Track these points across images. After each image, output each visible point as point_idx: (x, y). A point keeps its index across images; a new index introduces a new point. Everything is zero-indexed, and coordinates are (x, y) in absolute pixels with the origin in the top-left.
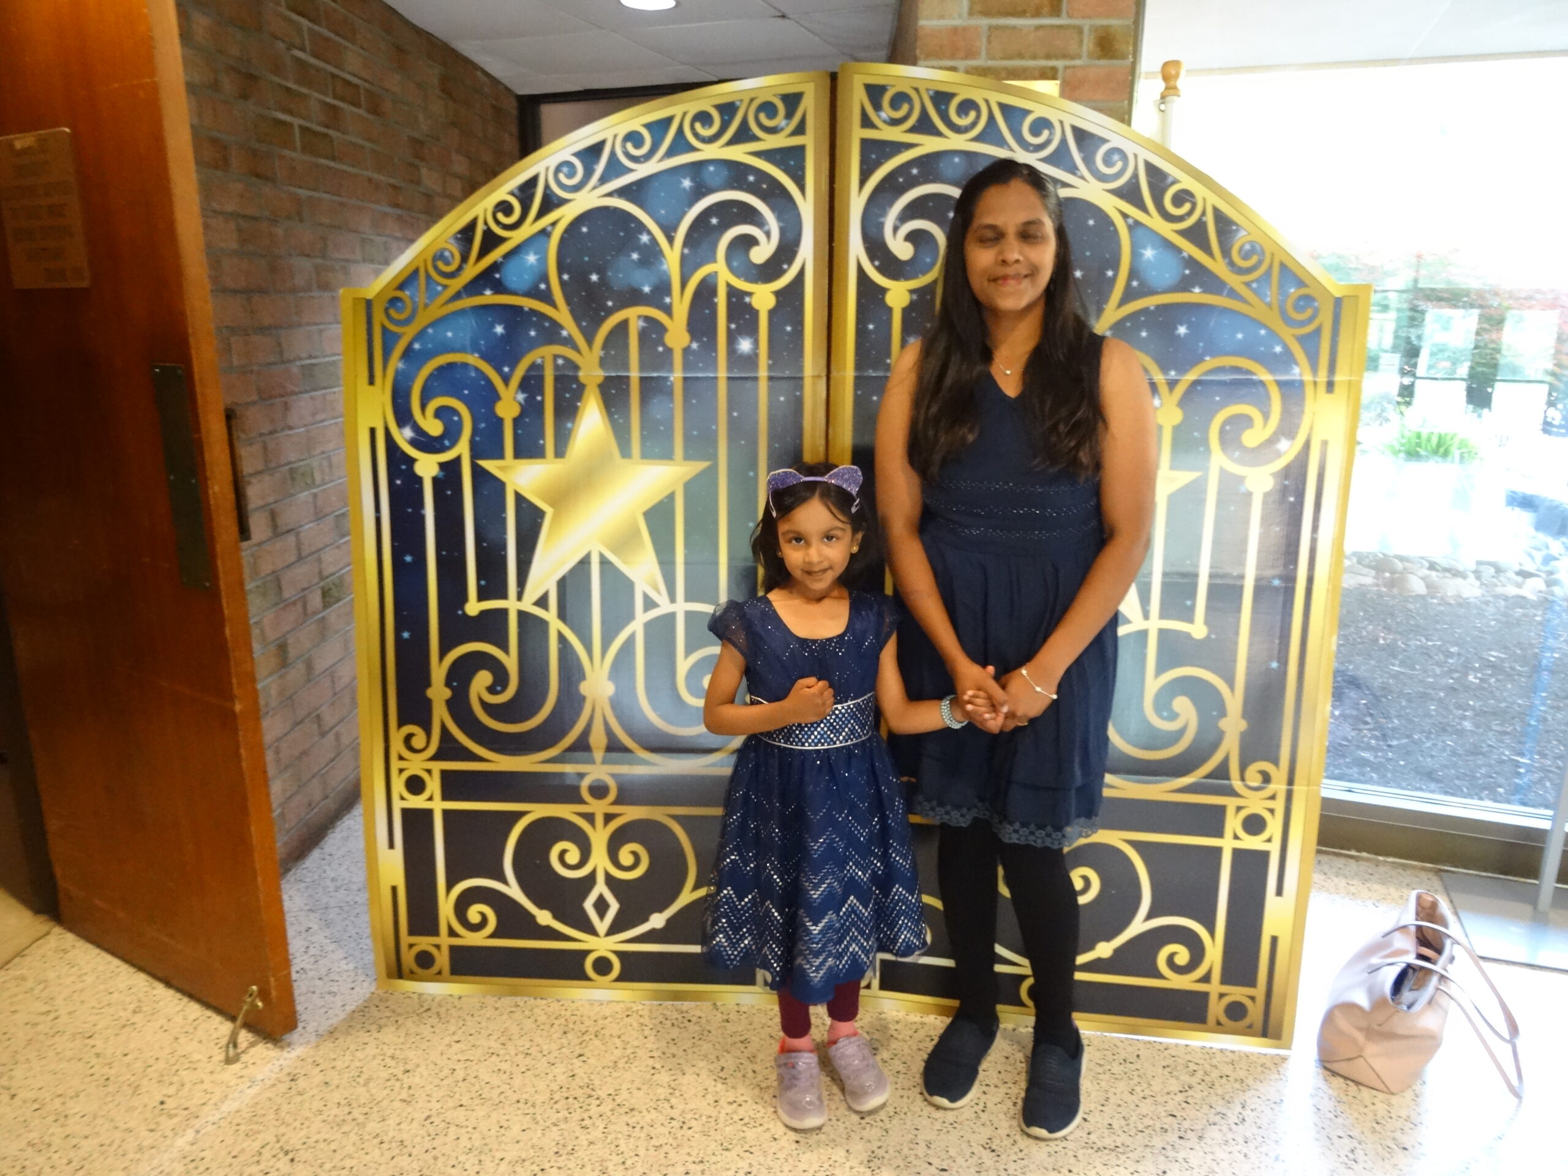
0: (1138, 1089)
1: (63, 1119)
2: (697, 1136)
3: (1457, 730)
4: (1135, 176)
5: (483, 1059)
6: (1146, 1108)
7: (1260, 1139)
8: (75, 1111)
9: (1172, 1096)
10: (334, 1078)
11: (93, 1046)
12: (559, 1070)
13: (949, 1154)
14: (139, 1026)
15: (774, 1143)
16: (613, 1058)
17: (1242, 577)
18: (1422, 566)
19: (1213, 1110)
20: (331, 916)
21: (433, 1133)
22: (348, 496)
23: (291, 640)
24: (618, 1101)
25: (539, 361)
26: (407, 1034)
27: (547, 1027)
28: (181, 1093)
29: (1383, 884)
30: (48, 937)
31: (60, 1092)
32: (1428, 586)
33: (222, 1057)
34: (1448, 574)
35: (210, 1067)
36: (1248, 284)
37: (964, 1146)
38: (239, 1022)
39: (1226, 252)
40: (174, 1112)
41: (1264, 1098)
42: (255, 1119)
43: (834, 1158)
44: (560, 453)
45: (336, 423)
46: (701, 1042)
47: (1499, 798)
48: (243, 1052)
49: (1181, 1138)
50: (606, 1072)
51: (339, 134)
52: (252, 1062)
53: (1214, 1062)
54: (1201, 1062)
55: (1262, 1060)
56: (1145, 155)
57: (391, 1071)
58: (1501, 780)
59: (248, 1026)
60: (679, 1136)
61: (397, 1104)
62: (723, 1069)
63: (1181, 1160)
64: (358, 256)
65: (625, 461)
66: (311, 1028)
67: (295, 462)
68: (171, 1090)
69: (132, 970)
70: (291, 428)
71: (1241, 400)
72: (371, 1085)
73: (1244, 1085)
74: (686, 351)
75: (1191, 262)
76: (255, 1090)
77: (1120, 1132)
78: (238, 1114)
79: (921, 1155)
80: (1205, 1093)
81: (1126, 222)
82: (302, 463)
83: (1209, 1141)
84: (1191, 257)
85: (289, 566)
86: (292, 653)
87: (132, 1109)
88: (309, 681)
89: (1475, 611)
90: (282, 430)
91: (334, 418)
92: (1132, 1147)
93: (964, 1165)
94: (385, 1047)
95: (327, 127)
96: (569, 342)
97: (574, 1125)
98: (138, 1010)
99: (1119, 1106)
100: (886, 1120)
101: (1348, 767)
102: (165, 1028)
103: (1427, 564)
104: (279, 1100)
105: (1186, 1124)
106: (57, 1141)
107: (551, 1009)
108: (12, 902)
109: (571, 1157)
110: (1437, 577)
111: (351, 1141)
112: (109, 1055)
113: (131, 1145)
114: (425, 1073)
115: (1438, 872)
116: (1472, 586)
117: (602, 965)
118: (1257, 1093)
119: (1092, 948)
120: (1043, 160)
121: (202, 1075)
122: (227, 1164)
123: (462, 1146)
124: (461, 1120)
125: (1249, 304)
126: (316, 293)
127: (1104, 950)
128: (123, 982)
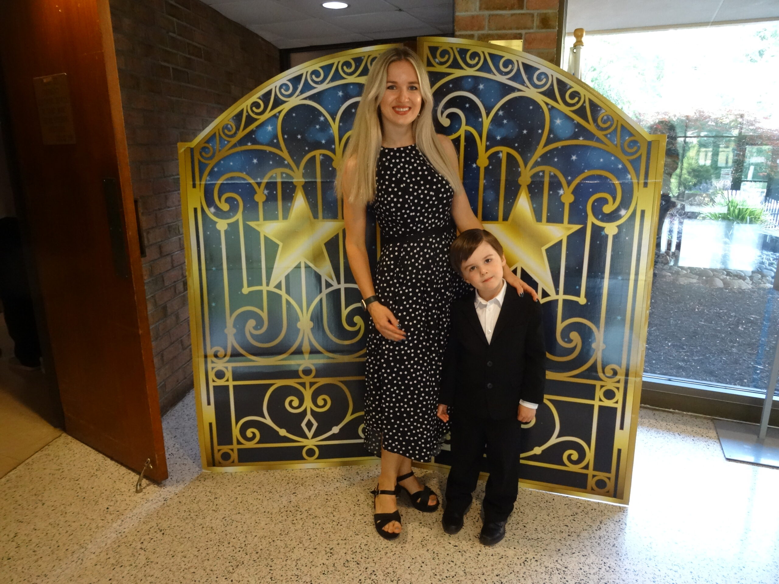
0: (551, 514)
1: (64, 514)
2: (344, 529)
3: (729, 352)
4: (552, 85)
5: (250, 494)
6: (554, 522)
7: (607, 537)
8: (70, 511)
9: (567, 517)
10: (184, 500)
11: (79, 484)
12: (284, 499)
14: (98, 476)
16: (309, 495)
18: (723, 274)
19: (586, 524)
21: (226, 525)
23: (167, 306)
25: (274, 175)
26: (217, 482)
27: (280, 481)
28: (116, 505)
30: (61, 437)
31: (63, 503)
32: (724, 284)
33: (135, 490)
34: (736, 278)
36: (605, 135)
37: (467, 536)
38: (142, 475)
39: (595, 120)
40: (113, 512)
41: (611, 519)
42: (148, 516)
44: (285, 217)
46: (350, 489)
47: (744, 384)
48: (144, 488)
49: (569, 535)
50: (305, 501)
51: (191, 71)
52: (147, 492)
56: (556, 75)
57: (209, 498)
58: (747, 376)
59: (146, 477)
60: (336, 528)
61: (211, 512)
62: (358, 500)
63: (567, 545)
65: (316, 220)
66: (174, 479)
67: (170, 223)
68: (112, 503)
69: (96, 452)
70: (169, 207)
71: (602, 191)
72: (200, 503)
75: (578, 125)
76: (149, 504)
77: (540, 532)
78: (140, 514)
81: (548, 107)
82: (174, 224)
83: (583, 538)
84: (578, 123)
85: (168, 271)
87: (95, 510)
88: (177, 324)
89: (747, 296)
90: (165, 208)
92: (545, 539)
94: (207, 488)
95: (186, 68)
96: (288, 166)
97: (289, 522)
98: (98, 469)
99: (542, 521)
100: (432, 524)
101: (671, 369)
102: (110, 477)
103: (725, 273)
104: (159, 509)
105: (572, 530)
106: (61, 523)
107: (282, 473)
108: (45, 422)
110: (730, 279)
111: (189, 527)
112: (85, 487)
113: (94, 526)
114: (224, 499)
115: (712, 420)
116: (748, 284)
117: (311, 453)
118: (608, 517)
119: (532, 449)
120: (509, 79)
121: (126, 498)
122: (135, 534)
123: (238, 530)
124: (239, 519)
125: (606, 145)
127: (537, 450)
128: (92, 457)
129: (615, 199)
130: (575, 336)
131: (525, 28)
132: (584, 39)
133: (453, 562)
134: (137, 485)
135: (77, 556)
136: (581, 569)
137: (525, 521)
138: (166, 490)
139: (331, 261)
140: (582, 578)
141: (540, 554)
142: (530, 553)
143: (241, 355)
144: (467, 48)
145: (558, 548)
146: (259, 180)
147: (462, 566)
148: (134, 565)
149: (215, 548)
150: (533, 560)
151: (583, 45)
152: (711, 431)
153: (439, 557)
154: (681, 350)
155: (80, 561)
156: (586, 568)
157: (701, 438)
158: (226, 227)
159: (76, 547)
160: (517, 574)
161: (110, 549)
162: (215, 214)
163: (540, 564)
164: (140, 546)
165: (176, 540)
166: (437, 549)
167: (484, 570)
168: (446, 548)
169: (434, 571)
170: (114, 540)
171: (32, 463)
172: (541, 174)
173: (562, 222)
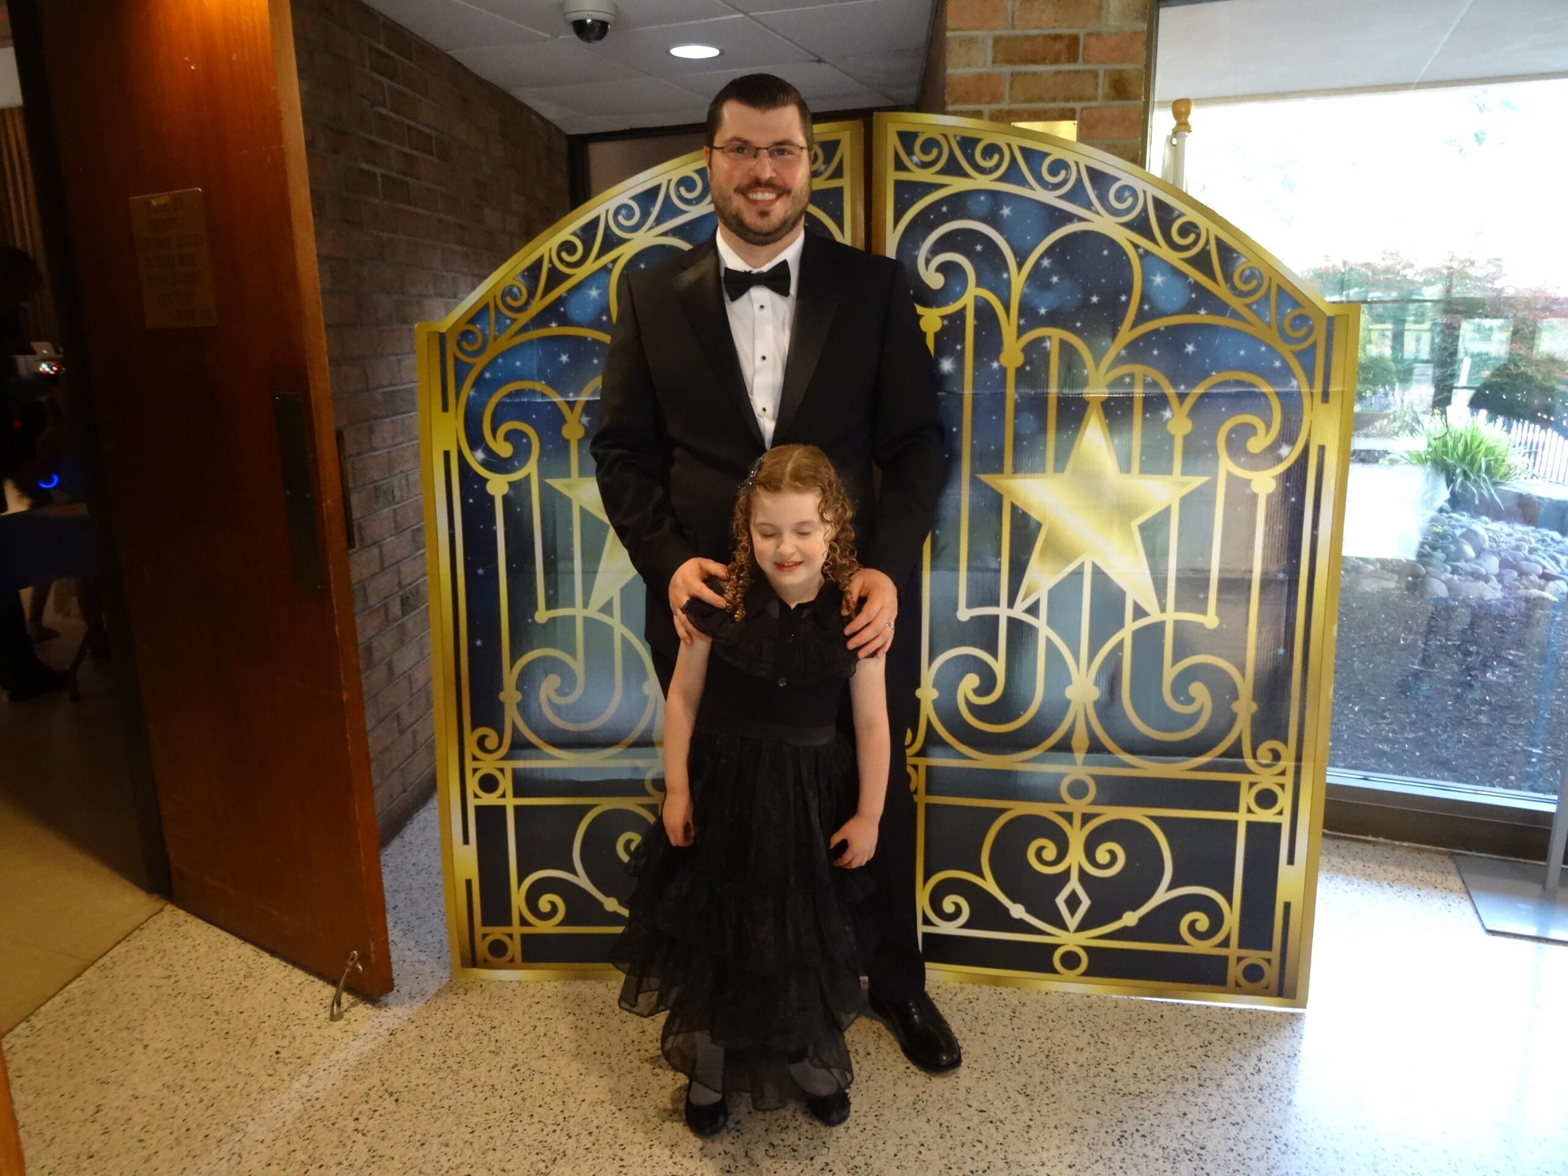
0: (1161, 1044)
1: (190, 1064)
3: (1474, 723)
4: (1145, 210)
5: (560, 1017)
6: (1166, 1061)
7: (1274, 1087)
8: (202, 1059)
9: (1193, 1050)
10: (429, 1033)
11: (212, 1005)
13: (988, 1098)
14: (250, 989)
17: (1251, 572)
18: (1445, 570)
19: (1231, 1063)
20: (415, 896)
21: (520, 1080)
22: (423, 512)
23: (375, 644)
26: (491, 997)
28: (293, 1045)
29: (1398, 866)
30: (163, 913)
31: (187, 1041)
32: (1449, 590)
33: (328, 1014)
34: (1471, 578)
35: (315, 1025)
36: (1249, 306)
37: (1001, 1091)
38: (341, 984)
39: (1228, 278)
40: (287, 1060)
41: (1278, 1052)
42: (361, 1066)
43: (882, 1101)
45: (413, 445)
47: (1510, 785)
48: (346, 1011)
49: (1200, 1085)
51: (413, 180)
52: (352, 1020)
53: (1233, 1021)
54: (1220, 1021)
55: (1278, 1019)
56: (1152, 191)
57: (479, 1027)
58: (1513, 768)
59: (349, 989)
61: (486, 1055)
63: (1200, 1103)
64: (431, 292)
66: (403, 991)
67: (377, 481)
69: (239, 942)
70: (375, 449)
71: (1245, 411)
72: (462, 1039)
73: (1260, 1041)
75: (1197, 287)
76: (360, 1042)
77: (1144, 1080)
78: (346, 1063)
79: (962, 1098)
80: (1224, 1048)
81: (1137, 252)
82: (383, 482)
83: (1227, 1089)
84: (1196, 282)
85: (374, 575)
86: (377, 655)
87: (253, 1057)
88: (391, 681)
89: (1496, 613)
90: (368, 451)
91: (412, 440)
92: (1155, 1093)
93: (1001, 1107)
94: (472, 1007)
95: (405, 174)
98: (248, 975)
99: (1144, 1058)
101: (1365, 758)
102: (274, 990)
104: (381, 1051)
105: (1205, 1074)
106: (188, 1083)
108: (127, 883)
109: (645, 1099)
110: (1460, 580)
111: (447, 1085)
112: (227, 1010)
114: (510, 1029)
115: (1452, 856)
116: (1495, 589)
118: (1272, 1048)
119: (1119, 917)
120: (1061, 197)
121: (311, 1030)
122: (339, 1102)
123: (547, 1089)
124: (545, 1068)
125: (1250, 323)
126: (395, 326)
127: (1130, 919)
128: (233, 951)
129: (1268, 426)
130: (1198, 690)
131: (1081, 98)
132: (1191, 120)
133: (981, 1142)
134: (333, 1006)
135: (229, 1146)
136: (1232, 1150)
137: (1112, 1060)
138: (390, 1013)
140: (1236, 1168)
141: (1148, 1123)
142: (1130, 1122)
143: (530, 745)
144: (978, 136)
145: (1183, 1110)
146: (571, 397)
147: (999, 1150)
148: (346, 1163)
149: (504, 1126)
150: (1137, 1136)
151: (1190, 131)
152: (1451, 878)
153: (952, 1133)
154: (1380, 721)
155: (235, 1158)
156: (1242, 1148)
157: (1434, 892)
158: (505, 489)
159: (224, 1130)
160: (1108, 1164)
161: (294, 1131)
162: (485, 464)
163: (1152, 1143)
164: (352, 1125)
165: (425, 1112)
166: (946, 1117)
167: (1045, 1156)
168: (963, 1115)
169: (945, 1161)
170: (299, 1115)
171: (111, 965)
172: (1127, 380)
173: (1170, 472)
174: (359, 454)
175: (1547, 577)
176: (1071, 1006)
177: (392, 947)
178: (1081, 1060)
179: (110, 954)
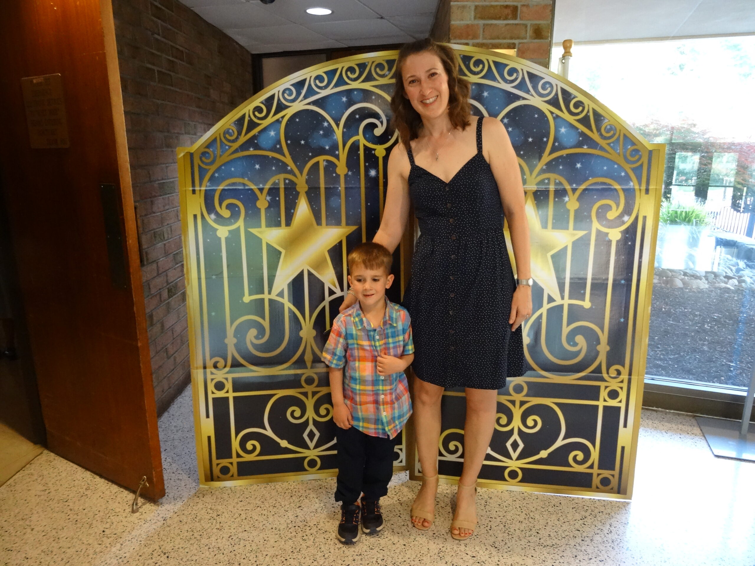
0: (561, 518)
1: (57, 540)
3: (701, 351)
4: (557, 94)
5: (253, 509)
6: (565, 527)
7: (619, 540)
8: (63, 536)
9: (577, 521)
10: (184, 519)
11: (68, 506)
12: (290, 514)
14: (89, 496)
15: (393, 546)
16: (315, 508)
17: (607, 279)
18: (680, 274)
19: (596, 528)
20: (176, 443)
21: (233, 544)
23: (154, 313)
24: (319, 528)
25: (277, 181)
26: (217, 498)
27: (283, 494)
28: (111, 527)
29: (669, 422)
30: (42, 455)
31: (54, 527)
32: (684, 284)
33: (130, 510)
34: (692, 278)
35: (124, 516)
36: (609, 144)
37: (482, 545)
38: (138, 493)
39: (599, 130)
40: (109, 536)
41: (620, 522)
42: (148, 538)
43: (422, 552)
44: (288, 224)
45: (175, 210)
47: (722, 382)
48: (140, 507)
49: (583, 540)
50: (312, 514)
51: (174, 74)
52: (145, 512)
53: (596, 505)
54: (589, 506)
55: (617, 505)
56: (561, 85)
57: (211, 515)
58: (723, 373)
59: (142, 496)
61: (215, 530)
63: (583, 550)
64: (183, 132)
65: (319, 227)
66: (171, 495)
67: (156, 229)
68: (108, 526)
69: (83, 470)
70: (154, 213)
71: (606, 198)
72: (202, 522)
73: (610, 516)
74: (346, 176)
75: (582, 134)
76: (148, 525)
77: (554, 538)
78: (140, 536)
79: (463, 550)
80: (593, 520)
81: (552, 116)
82: (159, 229)
83: (596, 542)
84: (582, 132)
85: (153, 278)
86: (155, 319)
87: (90, 534)
88: (162, 332)
89: (706, 295)
90: (151, 214)
91: (174, 208)
92: (560, 545)
93: (483, 554)
94: (207, 504)
95: (170, 71)
96: (291, 172)
97: (299, 539)
98: (88, 488)
99: (553, 526)
100: (445, 534)
101: (651, 368)
102: (102, 497)
103: (682, 273)
104: (159, 529)
105: (585, 534)
106: (55, 550)
107: (284, 485)
108: (23, 438)
110: (688, 279)
111: (195, 548)
112: (76, 509)
113: (91, 552)
114: (227, 516)
115: (694, 417)
116: (704, 283)
117: (312, 463)
118: (616, 520)
119: (538, 453)
120: (513, 87)
121: (121, 518)
122: (137, 559)
123: (247, 549)
124: (246, 537)
125: (610, 154)
126: (165, 149)
127: (544, 454)
128: (80, 476)
129: (618, 205)
130: (580, 339)
131: (518, 38)
132: (572, 50)
134: (133, 505)
137: (537, 527)
138: (164, 508)
139: (335, 268)
141: (558, 561)
142: (549, 561)
143: (241, 365)
144: (471, 55)
145: (575, 554)
146: (261, 186)
151: (571, 56)
152: (695, 428)
154: (656, 350)
157: (687, 436)
158: (227, 234)
162: (215, 221)
165: (183, 563)
171: (14, 484)
172: (546, 181)
173: (567, 228)
174: (146, 215)
175: (728, 278)
176: (515, 499)
177: (164, 472)
178: (522, 528)
179: (14, 477)
